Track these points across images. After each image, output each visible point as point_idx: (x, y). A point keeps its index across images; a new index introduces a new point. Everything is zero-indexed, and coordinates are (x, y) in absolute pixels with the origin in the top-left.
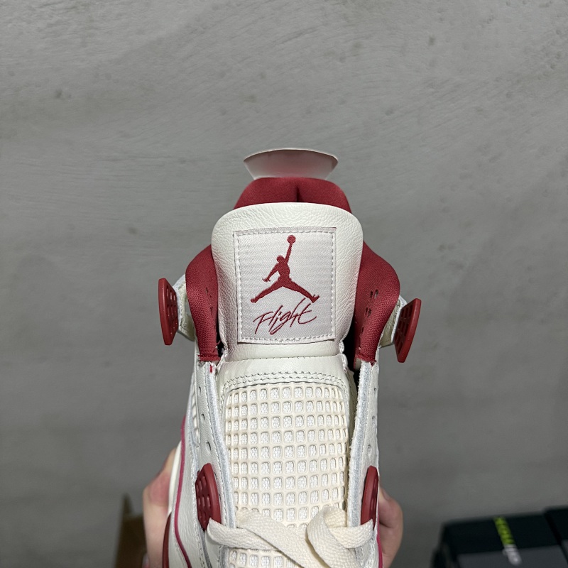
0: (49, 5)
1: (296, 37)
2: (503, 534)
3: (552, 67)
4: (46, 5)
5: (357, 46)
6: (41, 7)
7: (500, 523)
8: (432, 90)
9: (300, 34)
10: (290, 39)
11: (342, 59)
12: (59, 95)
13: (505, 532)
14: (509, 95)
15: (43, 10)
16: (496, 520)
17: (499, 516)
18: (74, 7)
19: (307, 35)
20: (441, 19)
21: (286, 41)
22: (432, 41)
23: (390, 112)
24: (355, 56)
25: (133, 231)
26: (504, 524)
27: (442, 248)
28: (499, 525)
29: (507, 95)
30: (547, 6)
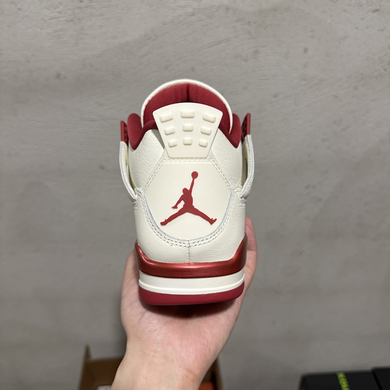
0: (56, 18)
1: (216, 45)
2: (343, 384)
3: (385, 70)
4: (53, 18)
5: (256, 52)
6: (51, 19)
7: (341, 376)
8: (305, 82)
9: (219, 43)
10: (212, 46)
11: (246, 60)
12: (58, 76)
13: (344, 383)
14: (355, 88)
15: (51, 21)
16: (339, 374)
17: (340, 372)
18: (72, 20)
19: (223, 44)
20: (312, 37)
21: (209, 47)
22: (306, 50)
23: (276, 96)
24: (254, 58)
25: (102, 168)
26: (344, 378)
27: (307, 187)
28: (340, 378)
30: (382, 30)
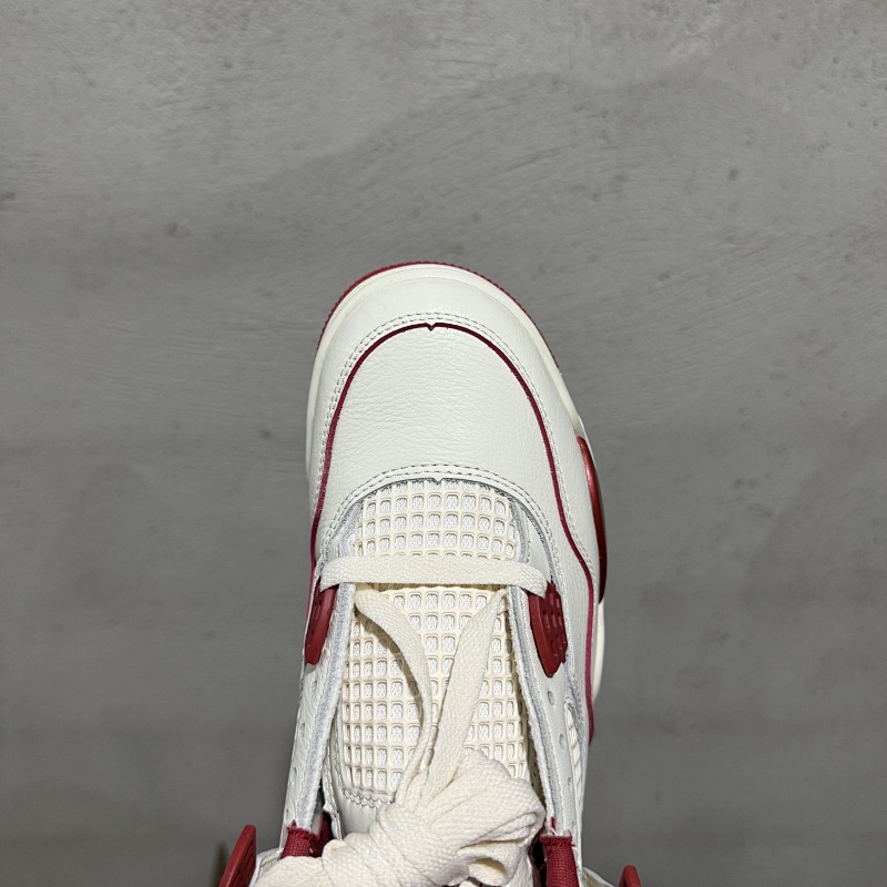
0: (171, 102)
1: (529, 162)
4: (166, 103)
5: (620, 178)
6: (159, 106)
8: (732, 246)
9: (536, 158)
10: (519, 165)
11: (596, 197)
12: (172, 230)
14: (848, 258)
15: (159, 109)
18: (206, 108)
19: (545, 160)
20: (748, 143)
21: (514, 168)
22: (733, 174)
23: (664, 276)
24: (615, 192)
25: (267, 435)
27: (738, 483)
29: (846, 257)
